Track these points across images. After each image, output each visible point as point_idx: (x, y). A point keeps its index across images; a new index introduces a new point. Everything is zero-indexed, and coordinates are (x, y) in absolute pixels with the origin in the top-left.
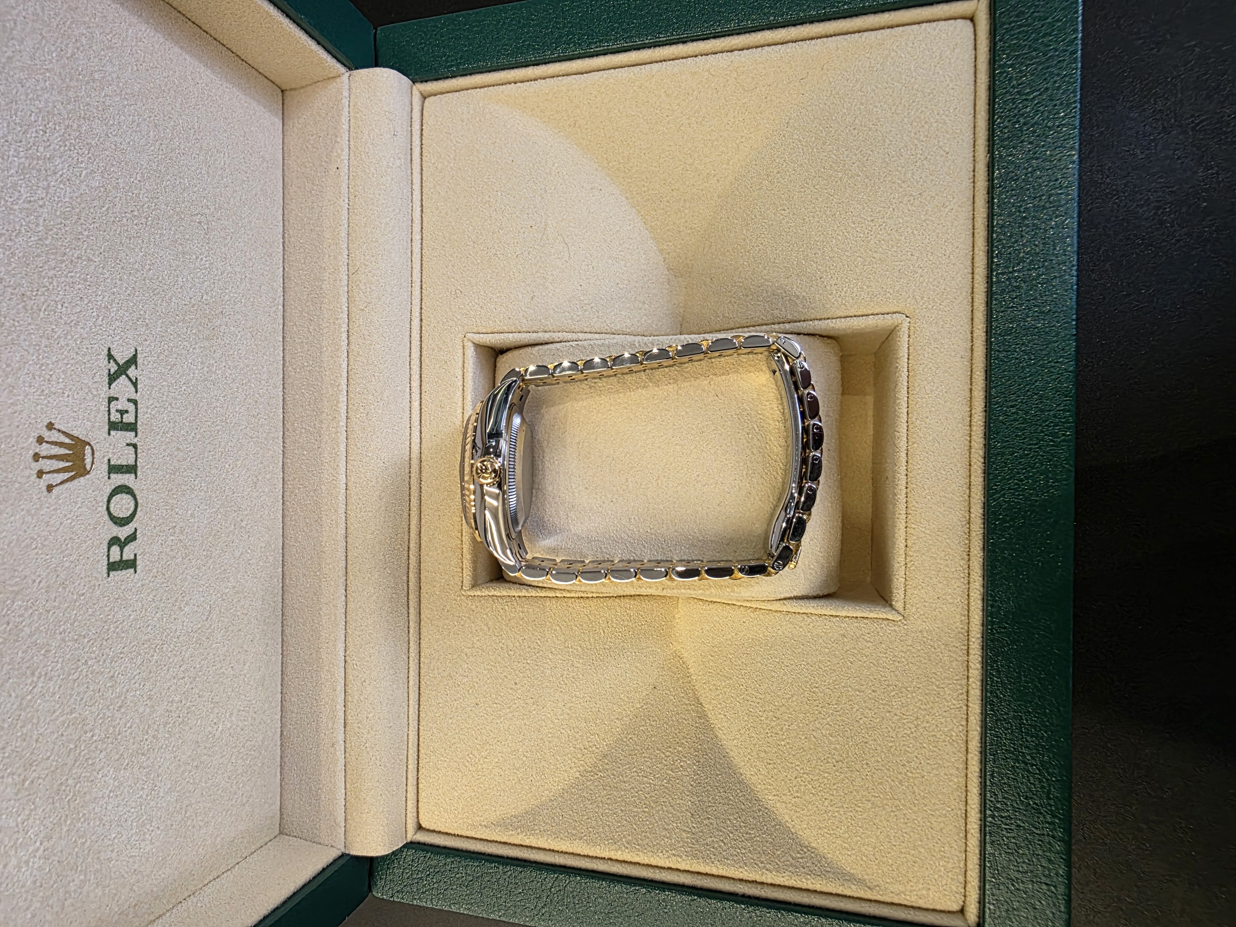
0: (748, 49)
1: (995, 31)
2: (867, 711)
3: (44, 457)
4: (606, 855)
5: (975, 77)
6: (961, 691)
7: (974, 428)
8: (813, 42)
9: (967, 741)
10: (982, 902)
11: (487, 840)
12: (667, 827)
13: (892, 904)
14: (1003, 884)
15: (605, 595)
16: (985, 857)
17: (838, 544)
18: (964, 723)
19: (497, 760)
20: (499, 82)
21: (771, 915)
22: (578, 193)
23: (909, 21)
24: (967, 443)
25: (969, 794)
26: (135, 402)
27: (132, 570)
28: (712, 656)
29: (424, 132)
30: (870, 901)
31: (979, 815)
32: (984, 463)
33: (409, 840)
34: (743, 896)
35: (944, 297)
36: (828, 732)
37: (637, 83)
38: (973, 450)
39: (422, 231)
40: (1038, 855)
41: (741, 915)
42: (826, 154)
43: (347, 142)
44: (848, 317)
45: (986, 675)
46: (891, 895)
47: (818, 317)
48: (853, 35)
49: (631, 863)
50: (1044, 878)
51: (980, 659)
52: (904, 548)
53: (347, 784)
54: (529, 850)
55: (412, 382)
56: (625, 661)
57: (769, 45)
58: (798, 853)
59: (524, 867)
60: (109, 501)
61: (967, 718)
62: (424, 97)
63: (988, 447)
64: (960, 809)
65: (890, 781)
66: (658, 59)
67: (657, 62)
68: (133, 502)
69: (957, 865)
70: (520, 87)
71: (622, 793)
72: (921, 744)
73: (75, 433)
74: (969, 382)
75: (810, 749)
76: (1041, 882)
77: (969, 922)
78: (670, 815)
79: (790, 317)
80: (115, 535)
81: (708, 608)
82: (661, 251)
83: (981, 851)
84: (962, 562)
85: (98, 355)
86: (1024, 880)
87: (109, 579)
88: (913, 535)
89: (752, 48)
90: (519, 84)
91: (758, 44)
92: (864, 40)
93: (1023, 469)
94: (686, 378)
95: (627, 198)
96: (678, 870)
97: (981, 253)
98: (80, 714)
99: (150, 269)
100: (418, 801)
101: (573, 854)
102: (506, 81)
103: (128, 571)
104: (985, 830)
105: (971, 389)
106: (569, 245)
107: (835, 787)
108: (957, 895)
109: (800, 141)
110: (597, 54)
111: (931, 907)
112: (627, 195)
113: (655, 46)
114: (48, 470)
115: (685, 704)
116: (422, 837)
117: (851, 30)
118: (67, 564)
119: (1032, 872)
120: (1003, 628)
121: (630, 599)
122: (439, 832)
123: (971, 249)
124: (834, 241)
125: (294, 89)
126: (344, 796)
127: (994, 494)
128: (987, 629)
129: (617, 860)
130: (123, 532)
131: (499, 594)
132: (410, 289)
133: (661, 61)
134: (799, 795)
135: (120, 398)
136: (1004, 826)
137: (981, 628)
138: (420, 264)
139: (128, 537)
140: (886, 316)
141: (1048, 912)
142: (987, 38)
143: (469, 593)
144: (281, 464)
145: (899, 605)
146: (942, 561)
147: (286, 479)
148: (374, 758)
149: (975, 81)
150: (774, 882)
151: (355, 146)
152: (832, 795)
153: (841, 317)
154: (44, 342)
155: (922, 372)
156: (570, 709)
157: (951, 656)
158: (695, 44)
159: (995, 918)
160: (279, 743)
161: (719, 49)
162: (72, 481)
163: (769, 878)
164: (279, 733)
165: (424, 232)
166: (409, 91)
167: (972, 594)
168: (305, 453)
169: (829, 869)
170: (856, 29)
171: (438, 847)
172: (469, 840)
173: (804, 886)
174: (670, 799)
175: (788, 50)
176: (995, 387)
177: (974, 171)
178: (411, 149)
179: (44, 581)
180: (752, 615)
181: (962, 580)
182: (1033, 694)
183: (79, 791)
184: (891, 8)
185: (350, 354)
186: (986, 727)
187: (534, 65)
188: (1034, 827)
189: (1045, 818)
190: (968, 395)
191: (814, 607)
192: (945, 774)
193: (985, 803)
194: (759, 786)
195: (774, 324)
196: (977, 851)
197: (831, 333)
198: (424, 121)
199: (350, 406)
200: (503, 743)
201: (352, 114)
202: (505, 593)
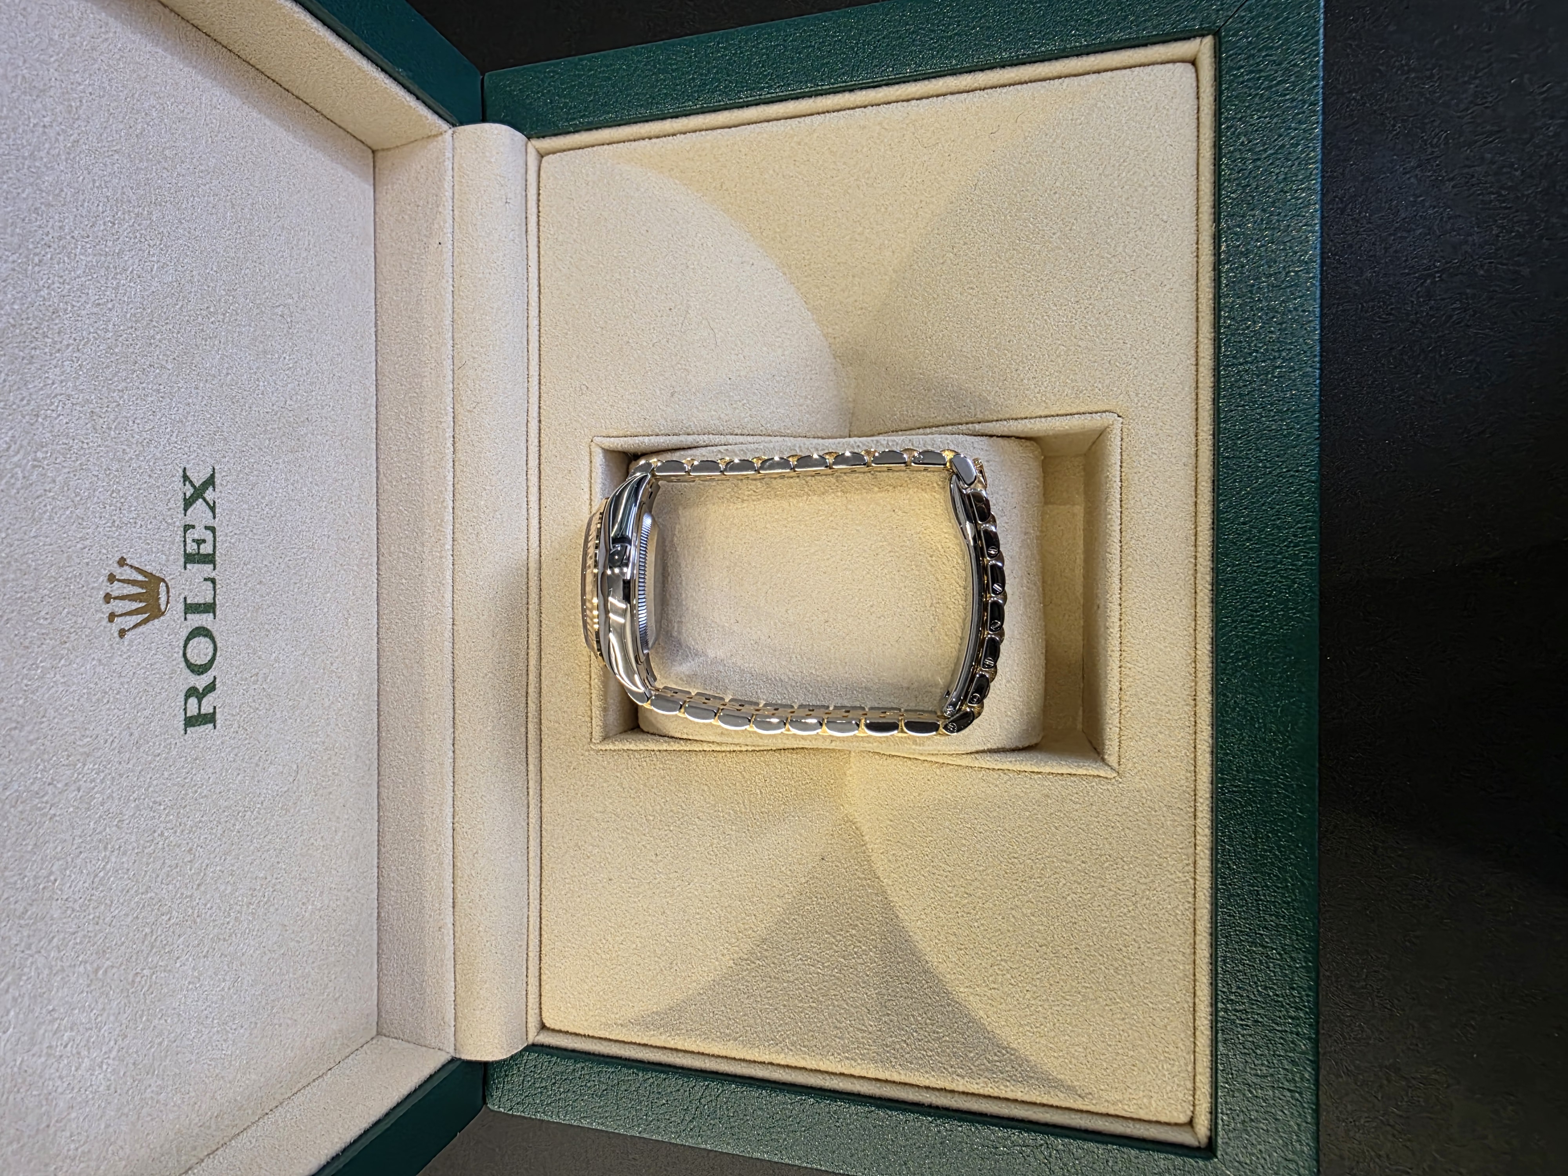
0: (928, 98)
1: (1221, 77)
2: (1076, 885)
3: (115, 598)
4: (766, 1058)
5: (1198, 131)
6: (1187, 862)
7: (1200, 549)
8: (1005, 90)
9: (1195, 920)
10: (1214, 1112)
11: (624, 1042)
12: (838, 1025)
13: (1108, 1115)
14: (1239, 1090)
15: (762, 748)
16: (1217, 1059)
17: (1040, 687)
18: (1191, 899)
19: (634, 946)
20: (631, 138)
21: (963, 1129)
22: (725, 268)
23: (1119, 65)
24: (1192, 565)
25: (1197, 984)
26: (213, 530)
27: (211, 726)
28: (891, 821)
29: (541, 197)
30: (1081, 1111)
31: (1209, 1009)
32: (1212, 590)
33: (530, 1041)
34: (930, 1106)
35: (1163, 393)
36: (1029, 911)
37: (795, 139)
38: (1199, 575)
39: (539, 316)
40: (1280, 1056)
41: (928, 1129)
42: (1021, 222)
43: (451, 213)
44: (1049, 416)
45: (1217, 843)
46: (1106, 1104)
47: (1014, 416)
48: (1052, 82)
49: (796, 1068)
50: (1286, 1083)
51: (1209, 823)
52: (1118, 691)
53: (457, 974)
54: (674, 1052)
55: (529, 496)
56: (786, 826)
57: (952, 94)
58: (996, 1055)
59: (667, 1073)
60: (185, 646)
61: (1195, 894)
62: (541, 155)
63: (1216, 571)
64: (1188, 1002)
65: (1103, 968)
66: (820, 110)
67: (819, 113)
68: (212, 646)
69: (1184, 1068)
70: (655, 143)
71: (785, 984)
72: (1141, 924)
73: (148, 569)
74: (1193, 493)
75: (1009, 931)
76: (1283, 1088)
77: (1199, 1136)
78: (842, 1011)
79: (980, 416)
80: (192, 685)
81: (885, 763)
82: (826, 336)
83: (1212, 1051)
84: (1186, 708)
85: (173, 476)
86: (1263, 1085)
87: (186, 737)
88: (1128, 675)
89: (932, 96)
90: (654, 140)
91: (939, 92)
92: (1064, 87)
93: (1257, 598)
94: (857, 490)
95: (785, 274)
96: (852, 1076)
97: (1207, 341)
98: (156, 894)
99: (228, 374)
100: (540, 995)
101: (726, 1057)
102: (639, 135)
103: (206, 726)
104: (1216, 1027)
105: (1196, 503)
106: (716, 331)
107: (1038, 976)
108: (1184, 1104)
109: (990, 206)
110: (748, 105)
111: (1155, 1119)
112: (785, 269)
113: (816, 95)
114: (120, 613)
115: (859, 878)
116: (546, 1039)
117: (1050, 75)
118: (141, 721)
119: (1272, 1075)
120: (1236, 787)
121: (792, 753)
122: (567, 1033)
123: (1195, 336)
124: (1032, 325)
125: (388, 149)
126: (453, 989)
127: (1223, 627)
128: (1217, 788)
129: (779, 1065)
130: (201, 682)
131: (635, 748)
132: (526, 385)
133: (824, 113)
134: (996, 986)
135: (197, 525)
136: (1238, 1022)
137: (1210, 786)
138: (537, 355)
139: (206, 687)
140: (1094, 415)
141: (1292, 1123)
142: (1212, 86)
143: (600, 747)
144: (375, 594)
145: (1112, 759)
146: (1162, 708)
147: (381, 613)
148: (488, 944)
149: (1198, 137)
150: (966, 1090)
151: (461, 217)
152: (1036, 986)
153: (1040, 417)
154: (115, 466)
155: (1137, 482)
156: (721, 884)
157: (1175, 821)
158: (864, 92)
159: (1229, 1130)
160: (375, 927)
161: (894, 98)
162: (145, 624)
163: (961, 1085)
164: (376, 915)
165: (542, 316)
166: (523, 149)
167: (1198, 746)
168: (404, 581)
169: (1032, 1075)
170: (1055, 74)
171: (566, 1050)
172: (603, 1042)
173: (1003, 1094)
174: (842, 991)
175: (975, 100)
176: (1223, 501)
177: (1197, 243)
178: (526, 218)
179: (117, 741)
180: (938, 772)
181: (1188, 729)
182: (1272, 864)
183: (156, 983)
184: (1097, 49)
185: (456, 464)
186: (1217, 904)
187: (672, 118)
188: (1274, 1022)
189: (1288, 1012)
190: (1192, 509)
191: (1011, 762)
192: (1170, 960)
193: (1217, 994)
194: (948, 976)
195: (961, 424)
196: (1208, 1052)
197: (1029, 435)
198: (541, 185)
199: (457, 526)
200: (642, 926)
201: (456, 178)
202: (642, 747)
